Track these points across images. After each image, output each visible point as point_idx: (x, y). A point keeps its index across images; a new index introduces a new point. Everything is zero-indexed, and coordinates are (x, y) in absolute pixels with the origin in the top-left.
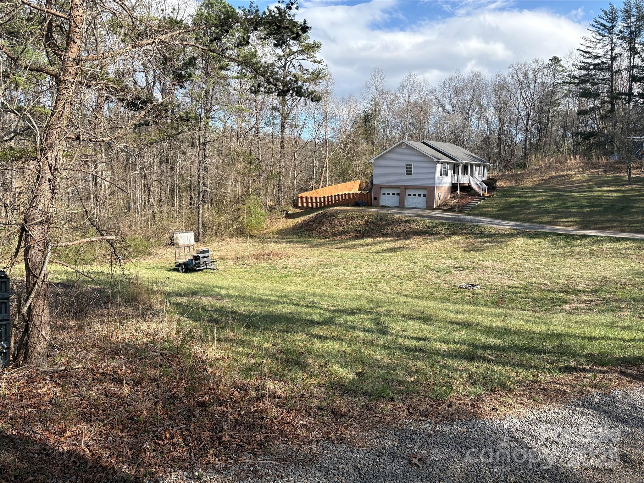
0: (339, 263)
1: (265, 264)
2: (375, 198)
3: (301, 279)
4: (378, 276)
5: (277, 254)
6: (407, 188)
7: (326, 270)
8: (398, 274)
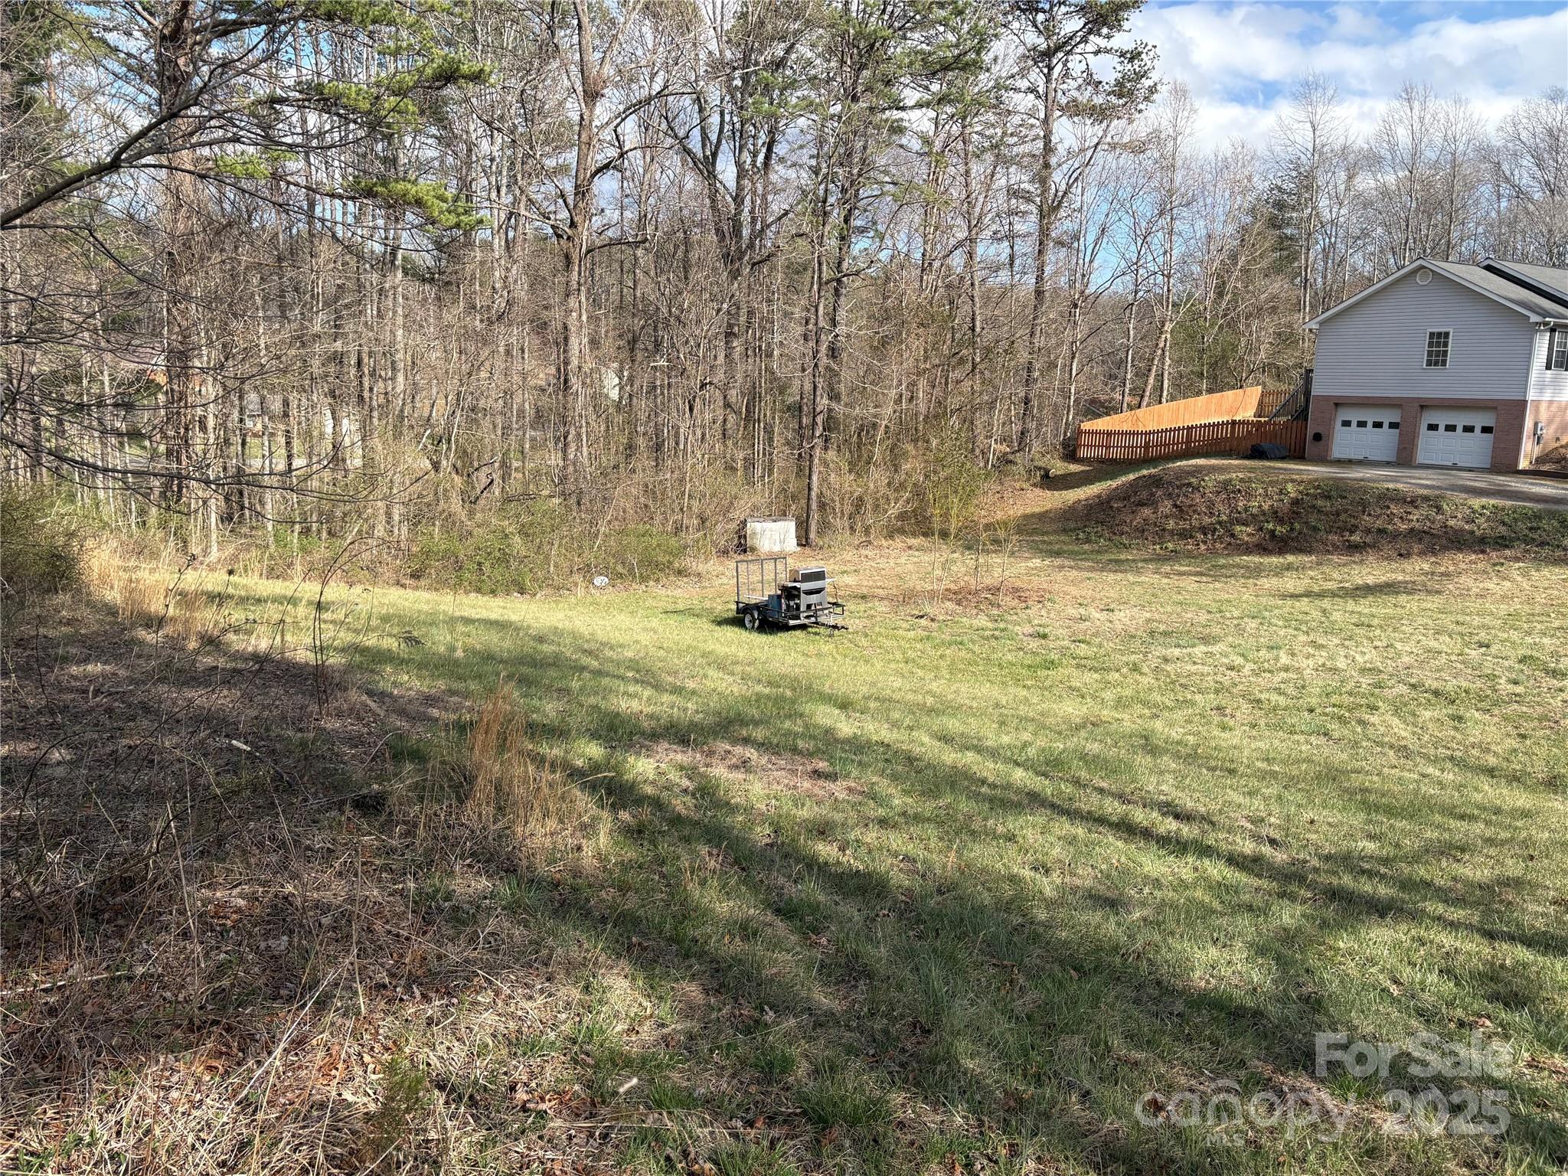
0: (1216, 630)
1: (982, 621)
2: (1318, 437)
3: (1096, 676)
4: (1358, 685)
5: (1016, 590)
6: (1424, 406)
7: (1177, 652)
8: (1435, 685)
